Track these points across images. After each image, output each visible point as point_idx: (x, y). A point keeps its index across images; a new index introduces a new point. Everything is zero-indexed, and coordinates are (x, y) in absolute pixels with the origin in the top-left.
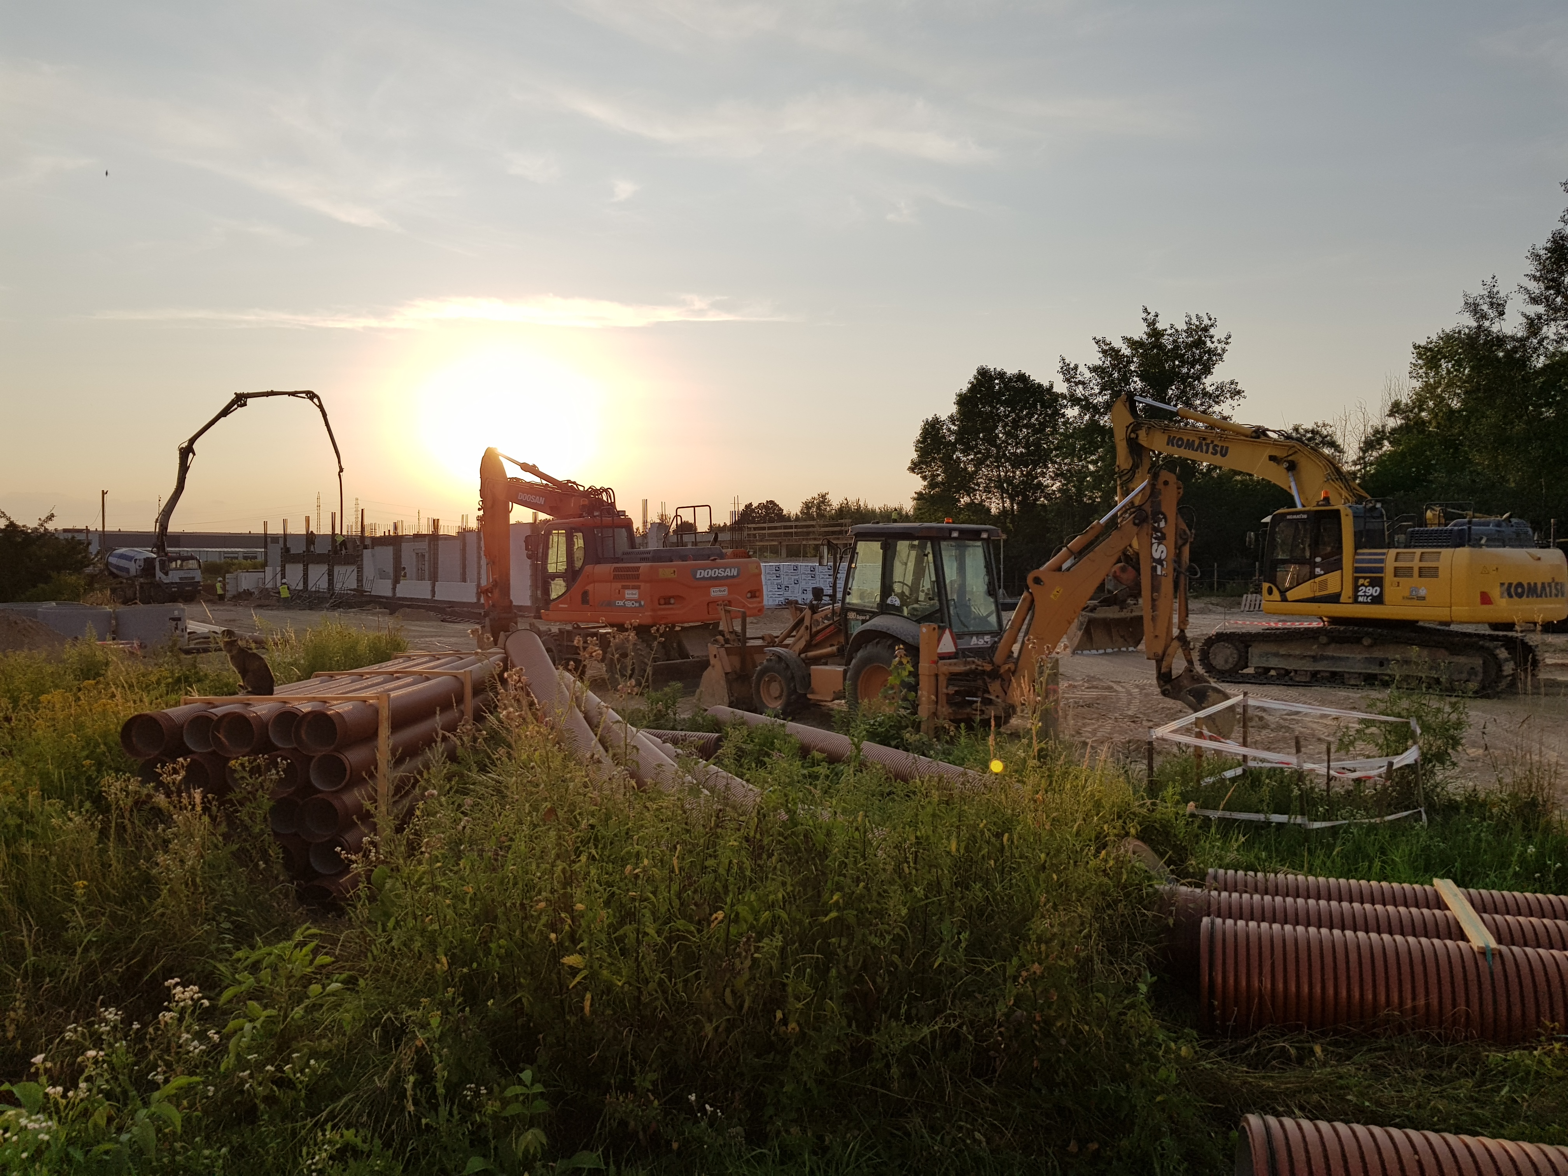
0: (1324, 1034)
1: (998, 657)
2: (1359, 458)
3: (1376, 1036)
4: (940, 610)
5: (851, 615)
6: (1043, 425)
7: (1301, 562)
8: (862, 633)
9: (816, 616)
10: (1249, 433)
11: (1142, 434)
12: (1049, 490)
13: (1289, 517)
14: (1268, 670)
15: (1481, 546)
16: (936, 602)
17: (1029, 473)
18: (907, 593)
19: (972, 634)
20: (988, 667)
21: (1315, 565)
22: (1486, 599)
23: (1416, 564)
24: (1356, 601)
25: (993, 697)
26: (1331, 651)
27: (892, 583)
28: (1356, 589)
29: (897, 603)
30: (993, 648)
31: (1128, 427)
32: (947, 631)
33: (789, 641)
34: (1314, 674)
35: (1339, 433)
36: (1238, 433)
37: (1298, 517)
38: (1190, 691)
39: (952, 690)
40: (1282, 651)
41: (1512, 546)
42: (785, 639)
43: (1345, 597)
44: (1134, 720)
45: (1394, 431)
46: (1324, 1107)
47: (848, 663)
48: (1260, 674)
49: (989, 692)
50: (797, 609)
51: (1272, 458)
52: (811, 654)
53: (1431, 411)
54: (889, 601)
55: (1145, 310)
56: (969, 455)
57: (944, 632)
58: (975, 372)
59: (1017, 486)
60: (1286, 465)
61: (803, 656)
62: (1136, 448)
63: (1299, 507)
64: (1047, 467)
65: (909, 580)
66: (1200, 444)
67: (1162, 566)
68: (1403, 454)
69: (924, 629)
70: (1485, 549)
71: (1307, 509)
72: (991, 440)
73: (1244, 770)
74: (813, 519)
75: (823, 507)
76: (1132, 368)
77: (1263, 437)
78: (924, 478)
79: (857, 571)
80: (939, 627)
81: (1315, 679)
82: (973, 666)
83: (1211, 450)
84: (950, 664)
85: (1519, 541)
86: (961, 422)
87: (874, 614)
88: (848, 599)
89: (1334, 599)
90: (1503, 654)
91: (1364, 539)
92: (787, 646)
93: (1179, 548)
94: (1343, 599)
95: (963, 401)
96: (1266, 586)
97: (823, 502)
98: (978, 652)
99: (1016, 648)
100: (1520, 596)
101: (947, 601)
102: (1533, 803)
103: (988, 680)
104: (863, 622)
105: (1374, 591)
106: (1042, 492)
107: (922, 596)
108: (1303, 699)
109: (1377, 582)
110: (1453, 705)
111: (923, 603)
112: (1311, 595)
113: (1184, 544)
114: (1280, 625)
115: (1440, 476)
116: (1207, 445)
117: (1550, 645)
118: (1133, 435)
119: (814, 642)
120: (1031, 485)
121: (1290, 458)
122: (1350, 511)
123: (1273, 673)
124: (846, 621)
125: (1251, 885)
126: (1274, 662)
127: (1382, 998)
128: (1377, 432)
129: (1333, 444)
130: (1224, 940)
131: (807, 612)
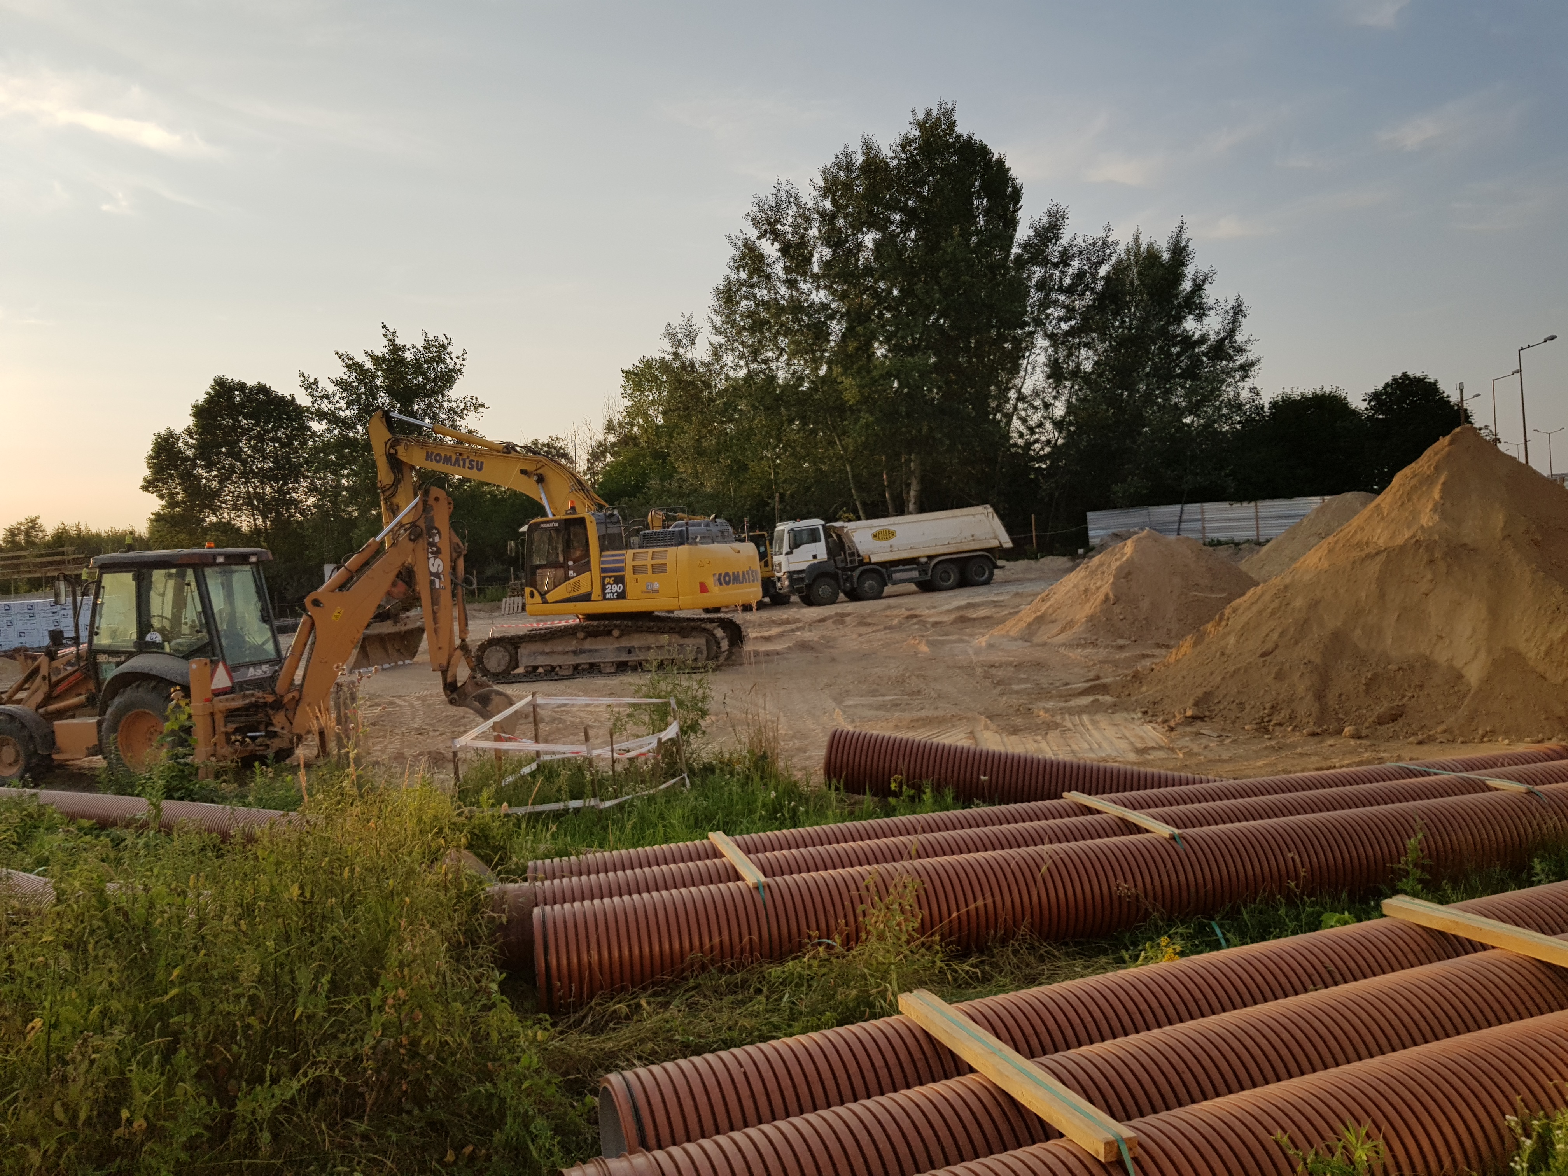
0: (644, 989)
1: (280, 687)
2: (589, 469)
3: (686, 979)
4: (211, 643)
5: (102, 658)
6: (291, 438)
7: (556, 565)
8: (116, 678)
9: (55, 664)
10: (501, 448)
11: (401, 449)
12: (303, 506)
13: (543, 526)
14: (535, 668)
15: (696, 543)
16: (204, 634)
17: (280, 491)
18: (168, 628)
19: (247, 665)
20: (270, 699)
21: (568, 568)
22: (703, 588)
23: (649, 562)
24: (604, 598)
25: (276, 729)
26: (588, 645)
27: (149, 616)
28: (604, 588)
29: (158, 638)
30: (273, 678)
31: (386, 443)
32: (221, 665)
33: (19, 696)
34: (576, 667)
35: (570, 446)
36: (490, 449)
37: (551, 525)
38: (475, 697)
39: (231, 727)
40: (547, 650)
41: (719, 542)
42: (15, 693)
43: (596, 593)
44: (420, 732)
45: (613, 445)
46: (657, 1053)
47: (102, 712)
48: (530, 673)
49: (272, 725)
50: (27, 657)
51: (523, 472)
52: (52, 708)
53: (640, 426)
54: (148, 638)
55: (384, 326)
56: (211, 470)
57: (217, 666)
58: (212, 382)
59: (269, 503)
60: (535, 478)
61: (41, 711)
62: (396, 465)
63: (550, 517)
64: (297, 481)
65: (168, 613)
66: (457, 460)
67: (440, 579)
68: (623, 465)
69: (194, 665)
70: (700, 546)
71: (558, 517)
72: (236, 454)
73: (538, 765)
74: (22, 549)
75: (34, 534)
76: (378, 383)
77: (513, 453)
78: (162, 497)
79: (105, 608)
80: (211, 661)
81: (577, 671)
82: (253, 700)
83: (467, 465)
84: (227, 700)
85: (723, 538)
86: (200, 435)
87: (130, 655)
88: (96, 640)
89: (587, 597)
90: (719, 633)
91: (608, 542)
92: (19, 702)
93: (454, 561)
94: (593, 597)
95: (200, 412)
96: (528, 590)
97: (33, 528)
98: (258, 684)
99: (299, 674)
100: (728, 583)
101: (217, 630)
102: (764, 757)
103: (270, 712)
104: (118, 664)
105: (618, 588)
106: (296, 508)
107: (185, 630)
108: (569, 691)
109: (620, 580)
110: (699, 682)
111: (186, 636)
112: (567, 596)
113: (459, 557)
114: (541, 625)
115: (654, 483)
116: (464, 460)
117: (750, 622)
118: (392, 451)
119: (55, 694)
120: (283, 501)
121: (539, 472)
122: (593, 519)
123: (541, 670)
124: (95, 666)
125: (567, 869)
126: (541, 660)
127: (687, 944)
128: (600, 445)
129: (565, 456)
130: (555, 923)
131: (43, 660)
